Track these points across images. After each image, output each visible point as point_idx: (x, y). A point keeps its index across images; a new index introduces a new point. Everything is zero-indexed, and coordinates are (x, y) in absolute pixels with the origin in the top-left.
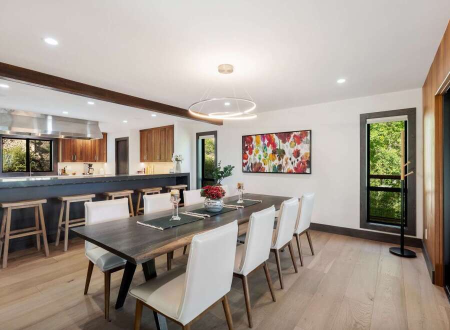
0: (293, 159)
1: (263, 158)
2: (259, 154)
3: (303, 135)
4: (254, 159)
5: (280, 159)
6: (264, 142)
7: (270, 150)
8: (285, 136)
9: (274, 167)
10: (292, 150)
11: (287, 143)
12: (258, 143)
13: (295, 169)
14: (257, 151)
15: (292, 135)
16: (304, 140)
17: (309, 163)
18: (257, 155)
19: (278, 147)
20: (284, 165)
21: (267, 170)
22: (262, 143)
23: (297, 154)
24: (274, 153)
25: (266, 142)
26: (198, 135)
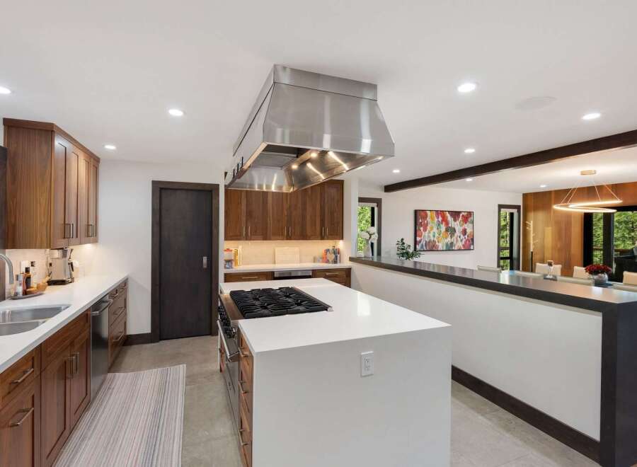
0: (462, 236)
1: (437, 235)
3: (468, 217)
4: (429, 236)
5: (451, 237)
6: (438, 218)
7: (443, 228)
8: (455, 214)
9: (447, 244)
10: (461, 229)
11: (458, 222)
12: (432, 219)
13: (463, 245)
14: (432, 228)
15: (461, 215)
16: (469, 220)
17: (473, 240)
18: (432, 232)
19: (450, 225)
20: (455, 243)
21: (440, 248)
22: (436, 220)
23: (464, 232)
24: (447, 230)
25: (440, 219)
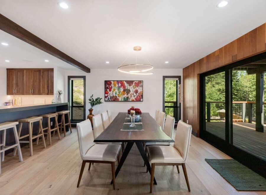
0: (135, 94)
1: (118, 93)
2: (115, 92)
3: (139, 83)
4: (112, 94)
5: (127, 94)
6: (118, 85)
7: (122, 89)
8: (130, 83)
9: (124, 98)
10: (134, 90)
11: (132, 86)
12: (115, 85)
13: (136, 99)
14: (114, 90)
15: (134, 83)
16: (140, 85)
17: (142, 96)
18: (114, 92)
19: (126, 88)
20: (130, 97)
21: (120, 99)
22: (117, 85)
23: (136, 92)
24: (124, 91)
25: (120, 85)
26: (69, 77)
